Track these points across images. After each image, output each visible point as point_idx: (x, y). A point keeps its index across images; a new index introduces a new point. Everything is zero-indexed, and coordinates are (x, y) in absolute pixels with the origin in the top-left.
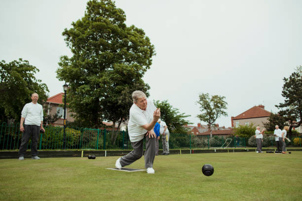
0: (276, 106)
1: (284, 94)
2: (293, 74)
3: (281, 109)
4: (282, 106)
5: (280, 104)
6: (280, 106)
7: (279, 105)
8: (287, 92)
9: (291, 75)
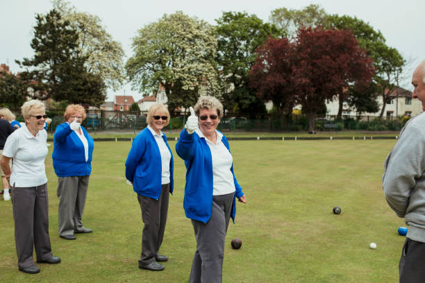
0: (18, 62)
1: (35, 44)
2: (51, 12)
3: (24, 69)
4: (27, 63)
5: (25, 59)
6: (24, 64)
7: (24, 61)
8: (40, 40)
9: (49, 13)
